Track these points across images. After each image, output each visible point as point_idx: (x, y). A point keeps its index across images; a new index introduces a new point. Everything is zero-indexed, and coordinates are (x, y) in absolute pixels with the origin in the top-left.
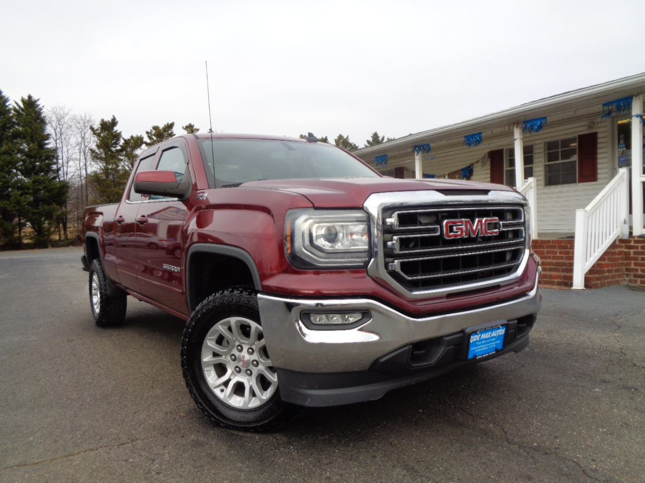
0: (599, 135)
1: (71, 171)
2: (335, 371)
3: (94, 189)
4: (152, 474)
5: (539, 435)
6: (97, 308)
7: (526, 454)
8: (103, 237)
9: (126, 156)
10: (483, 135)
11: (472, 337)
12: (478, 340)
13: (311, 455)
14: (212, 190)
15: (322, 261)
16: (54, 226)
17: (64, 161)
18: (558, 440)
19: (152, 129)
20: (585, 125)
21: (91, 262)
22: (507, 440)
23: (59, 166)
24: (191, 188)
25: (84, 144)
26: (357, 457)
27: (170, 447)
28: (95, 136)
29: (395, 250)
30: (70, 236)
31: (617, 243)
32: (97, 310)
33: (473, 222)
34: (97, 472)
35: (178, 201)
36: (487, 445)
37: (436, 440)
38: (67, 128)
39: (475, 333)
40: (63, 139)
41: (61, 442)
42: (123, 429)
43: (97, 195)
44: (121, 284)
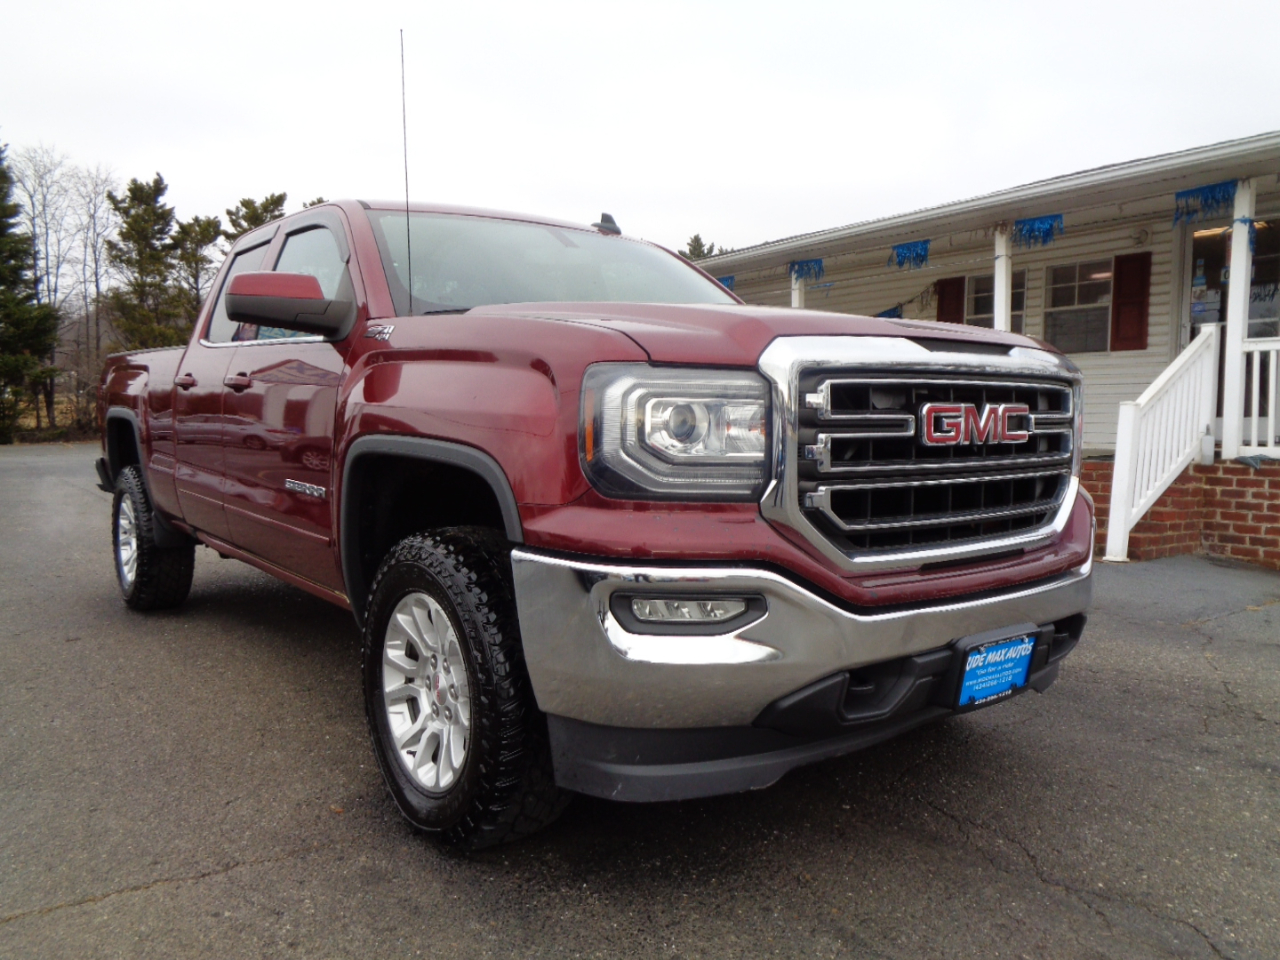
0: (1155, 259)
1: (65, 285)
2: (681, 724)
3: (114, 324)
4: (279, 947)
5: (1103, 864)
6: (129, 572)
7: (1086, 906)
8: (147, 422)
9: (182, 258)
10: (932, 246)
11: (970, 658)
12: (981, 664)
13: (631, 903)
14: (404, 320)
15: (665, 481)
16: (25, 398)
17: (50, 265)
18: (1145, 877)
19: (240, 205)
20: (1130, 237)
21: (117, 472)
22: (1039, 874)
23: (39, 274)
24: (355, 313)
25: (95, 229)
26: (731, 910)
27: (315, 882)
28: (117, 213)
29: (822, 463)
30: (59, 420)
31: (1191, 472)
32: (130, 576)
33: (980, 410)
34: (152, 941)
35: (325, 342)
36: (1001, 885)
37: (891, 872)
38: (58, 194)
39: (976, 650)
40: (49, 217)
41: (63, 868)
42: (203, 841)
43: (120, 338)
44: (184, 520)
